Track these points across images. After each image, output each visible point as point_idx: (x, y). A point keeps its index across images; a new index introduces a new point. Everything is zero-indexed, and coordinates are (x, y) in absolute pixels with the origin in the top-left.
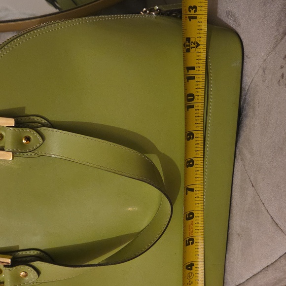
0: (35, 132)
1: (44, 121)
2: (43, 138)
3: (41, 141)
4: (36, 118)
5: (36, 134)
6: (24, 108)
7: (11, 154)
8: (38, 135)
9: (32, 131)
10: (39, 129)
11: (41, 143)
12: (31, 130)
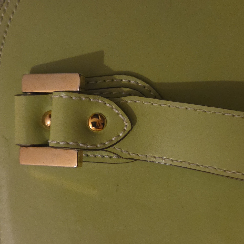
0: (114, 106)
1: (141, 83)
2: (133, 120)
3: (127, 124)
4: (125, 79)
5: (117, 110)
6: (100, 55)
7: (75, 152)
8: (120, 112)
9: (109, 104)
10: (125, 99)
11: (127, 129)
12: (107, 101)
